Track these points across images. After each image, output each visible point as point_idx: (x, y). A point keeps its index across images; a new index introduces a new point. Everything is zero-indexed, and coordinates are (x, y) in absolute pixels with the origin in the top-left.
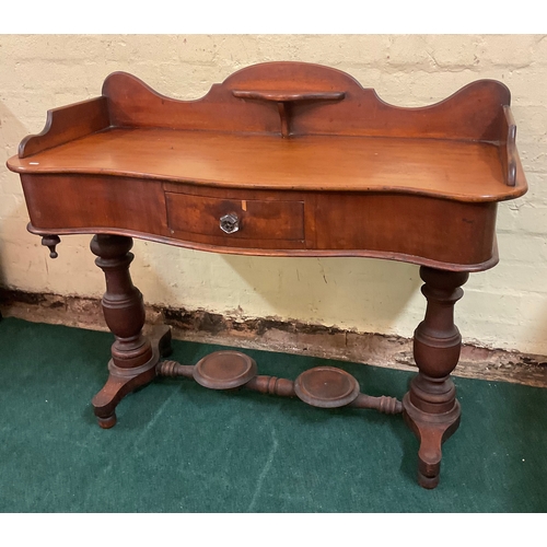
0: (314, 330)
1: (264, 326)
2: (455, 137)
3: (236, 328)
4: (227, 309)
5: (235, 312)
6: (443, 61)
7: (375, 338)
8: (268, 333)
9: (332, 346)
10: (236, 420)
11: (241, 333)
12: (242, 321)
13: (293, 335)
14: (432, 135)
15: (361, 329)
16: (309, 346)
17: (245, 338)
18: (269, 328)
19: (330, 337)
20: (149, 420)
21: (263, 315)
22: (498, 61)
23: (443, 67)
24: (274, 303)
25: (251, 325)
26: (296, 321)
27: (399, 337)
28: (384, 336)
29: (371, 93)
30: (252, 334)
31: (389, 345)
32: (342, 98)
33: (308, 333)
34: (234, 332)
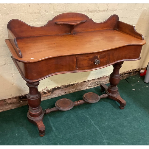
0: (68, 86)
1: (54, 90)
2: (108, 29)
3: (45, 94)
4: (42, 89)
5: (45, 89)
6: (101, 9)
7: (83, 83)
8: (55, 92)
9: (72, 89)
10: (72, 116)
11: (46, 95)
12: (47, 91)
13: (62, 90)
14: (104, 29)
15: (80, 82)
16: (66, 91)
17: (48, 96)
18: (55, 90)
19: (72, 86)
20: (52, 128)
21: (53, 87)
22: (111, 9)
23: (100, 11)
24: (57, 83)
25: (49, 91)
26: (63, 86)
27: (89, 80)
28: (85, 81)
29: (91, 20)
30: (49, 94)
31: (86, 83)
32: (85, 22)
33: (66, 87)
34: (44, 95)
